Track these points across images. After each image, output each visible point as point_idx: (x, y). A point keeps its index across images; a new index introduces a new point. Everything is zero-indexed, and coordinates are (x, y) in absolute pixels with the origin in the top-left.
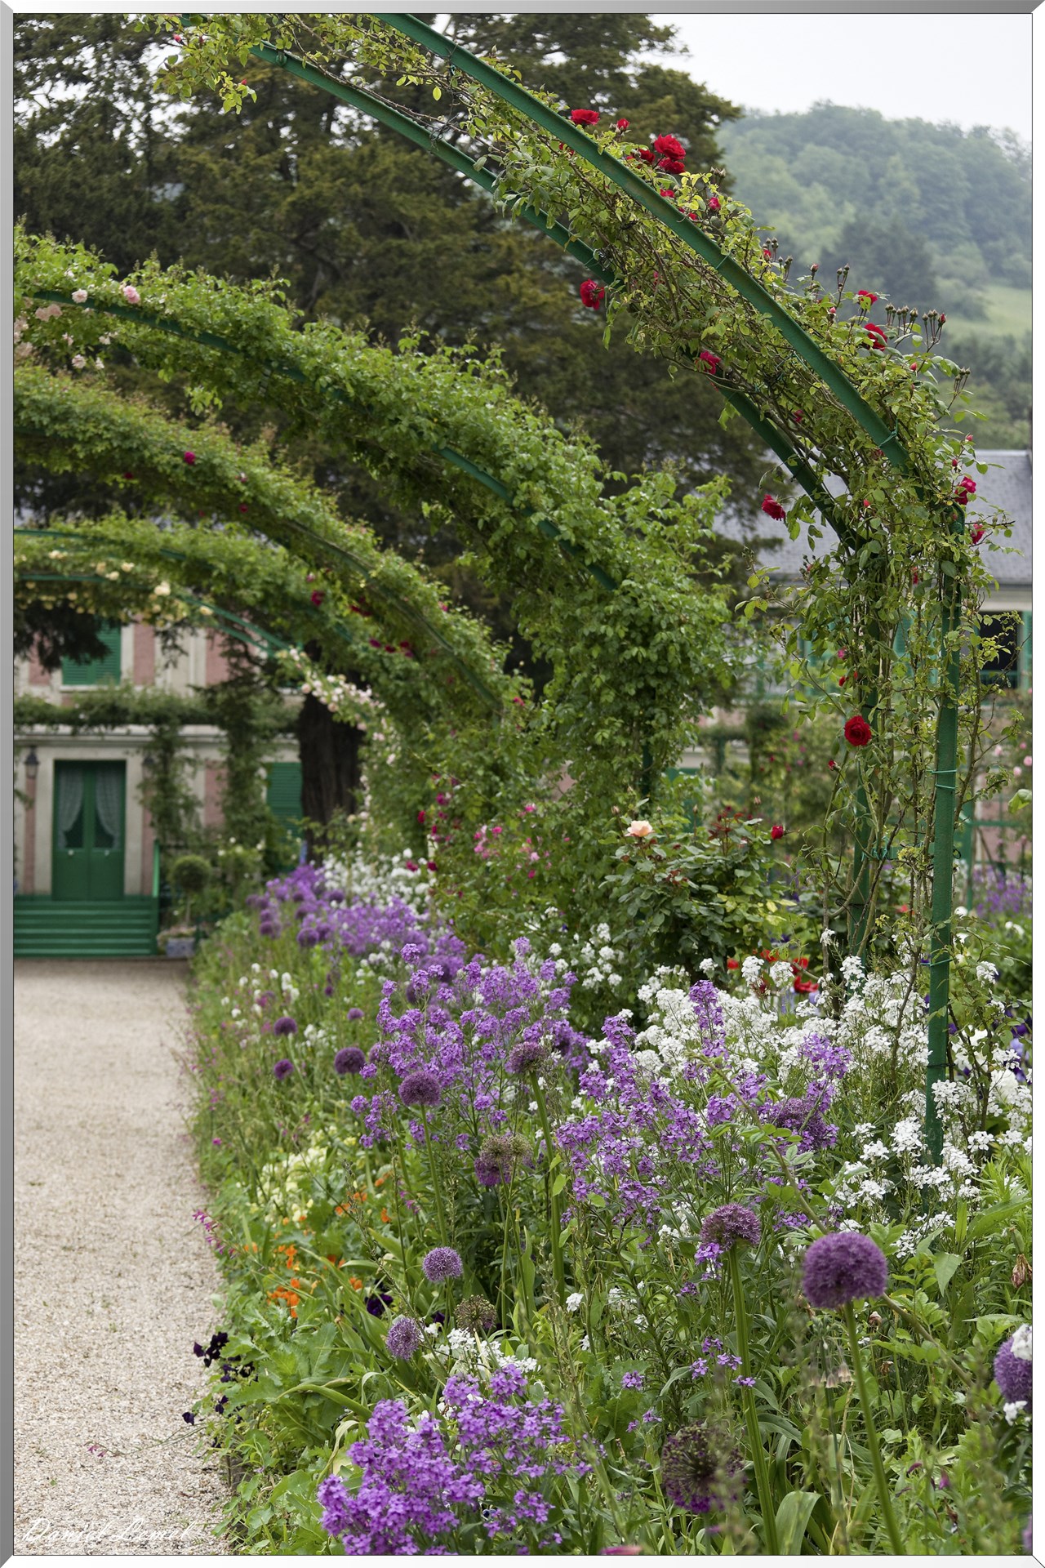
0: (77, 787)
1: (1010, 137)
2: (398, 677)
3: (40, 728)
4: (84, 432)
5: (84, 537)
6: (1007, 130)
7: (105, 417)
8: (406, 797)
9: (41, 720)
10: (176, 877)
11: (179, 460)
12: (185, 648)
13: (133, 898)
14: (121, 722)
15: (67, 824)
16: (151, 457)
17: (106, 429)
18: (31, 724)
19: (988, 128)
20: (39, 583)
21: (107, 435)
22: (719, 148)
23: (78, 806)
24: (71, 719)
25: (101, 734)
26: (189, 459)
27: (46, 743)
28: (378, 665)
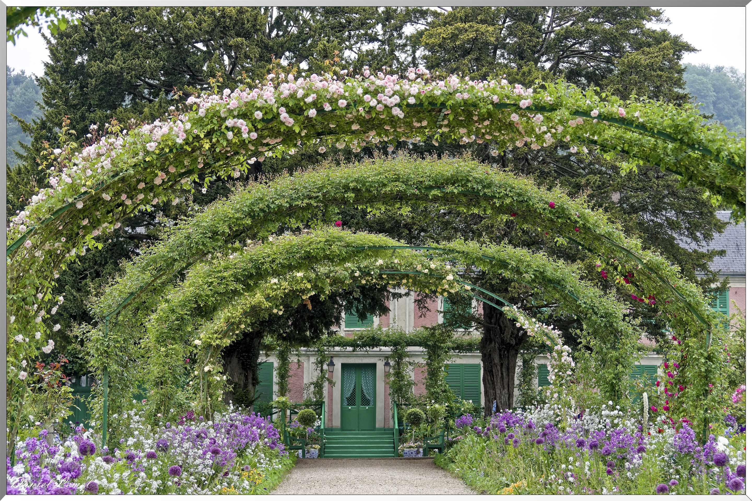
0: (353, 377)
1: (733, 71)
2: (602, 317)
3: (337, 348)
4: (499, 193)
5: (444, 250)
6: (732, 68)
7: (510, 186)
8: (606, 375)
9: (338, 345)
10: (407, 419)
11: (547, 206)
12: (429, 308)
13: (380, 429)
14: (377, 346)
15: (348, 394)
16: (533, 205)
17: (510, 191)
18: (334, 346)
19: (723, 68)
20: (388, 275)
21: (511, 194)
22: (683, 67)
23: (353, 386)
24: (354, 344)
25: (367, 351)
26: (552, 205)
27: (338, 356)
28: (591, 311)
